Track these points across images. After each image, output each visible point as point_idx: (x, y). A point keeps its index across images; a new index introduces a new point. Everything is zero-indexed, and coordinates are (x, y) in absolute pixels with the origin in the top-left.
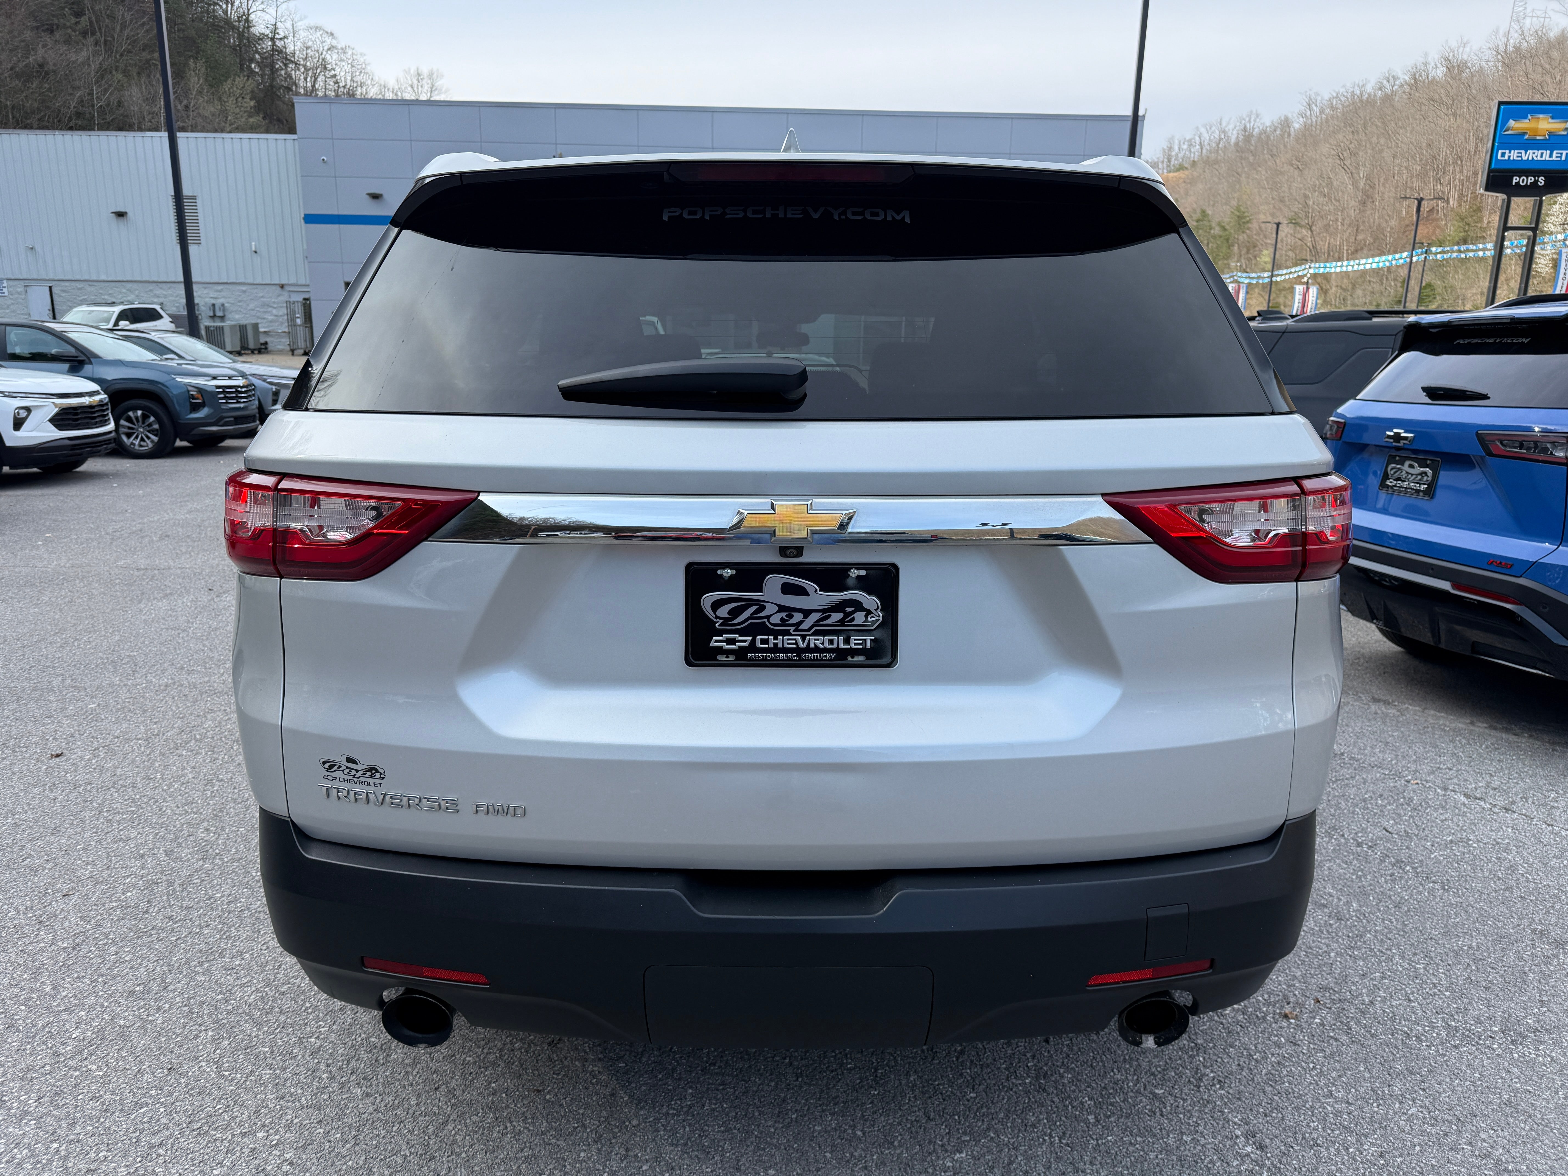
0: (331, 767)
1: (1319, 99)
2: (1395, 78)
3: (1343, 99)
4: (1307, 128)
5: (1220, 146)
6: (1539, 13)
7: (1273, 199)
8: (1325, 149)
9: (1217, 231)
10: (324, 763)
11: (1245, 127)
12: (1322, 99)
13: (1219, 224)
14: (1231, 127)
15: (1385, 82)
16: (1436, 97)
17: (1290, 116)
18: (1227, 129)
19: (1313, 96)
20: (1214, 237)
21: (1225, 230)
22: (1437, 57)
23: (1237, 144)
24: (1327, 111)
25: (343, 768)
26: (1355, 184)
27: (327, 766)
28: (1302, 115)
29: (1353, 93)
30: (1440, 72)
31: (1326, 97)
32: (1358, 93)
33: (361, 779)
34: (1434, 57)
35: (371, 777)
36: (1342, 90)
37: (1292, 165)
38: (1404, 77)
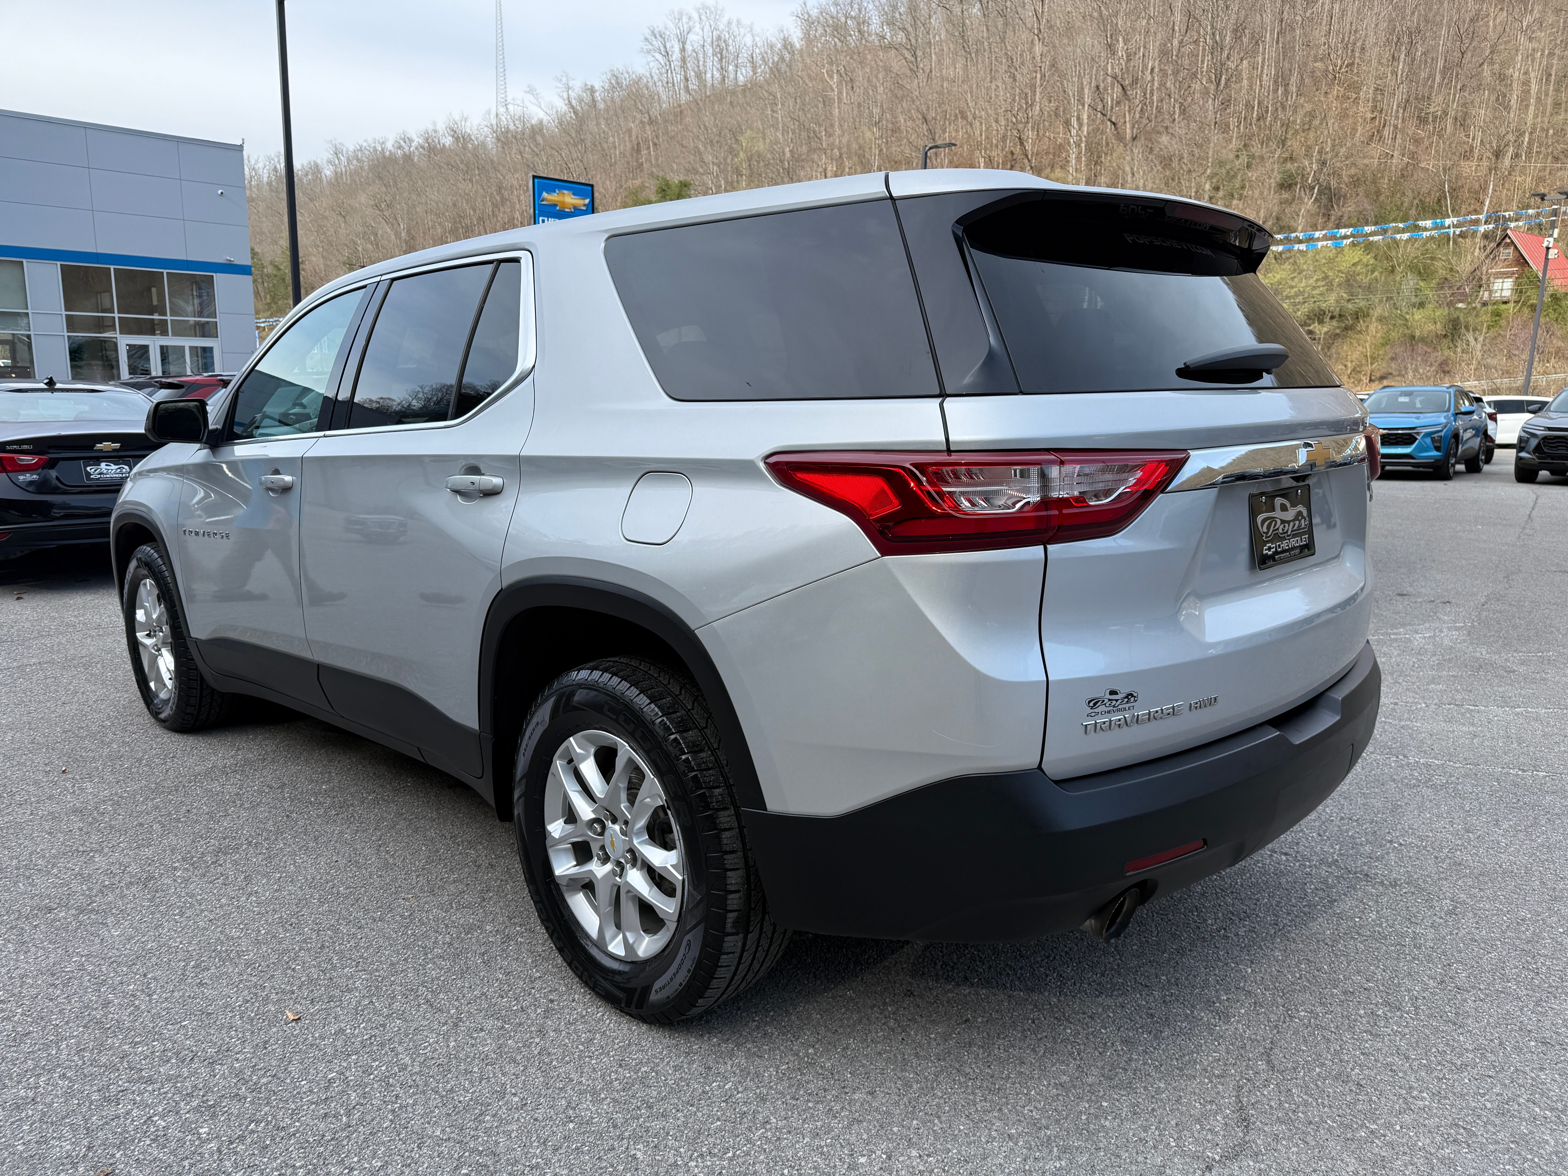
0: (1095, 704)
1: (344, 150)
2: (411, 140)
3: (367, 152)
4: (338, 176)
5: (253, 183)
6: (519, 102)
7: (322, 242)
8: (363, 198)
9: (269, 270)
10: (1089, 702)
11: (275, 167)
12: (347, 151)
13: (271, 263)
14: (261, 165)
15: (402, 143)
16: (452, 162)
17: (319, 161)
18: (256, 167)
19: (338, 146)
20: (268, 276)
21: (279, 269)
22: (444, 126)
23: (270, 184)
24: (355, 162)
25: (1106, 701)
26: (397, 235)
27: (1091, 704)
28: (330, 162)
29: (375, 150)
30: (448, 141)
31: (351, 148)
32: (380, 149)
33: (1120, 707)
34: (441, 127)
35: (1127, 702)
36: (364, 144)
37: (334, 210)
38: (417, 140)
